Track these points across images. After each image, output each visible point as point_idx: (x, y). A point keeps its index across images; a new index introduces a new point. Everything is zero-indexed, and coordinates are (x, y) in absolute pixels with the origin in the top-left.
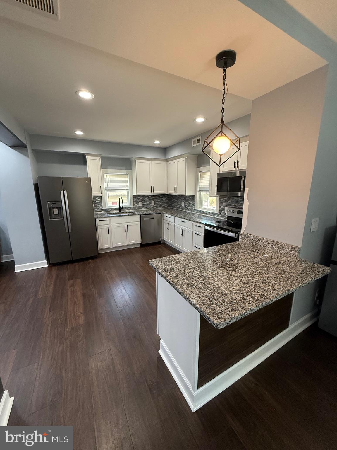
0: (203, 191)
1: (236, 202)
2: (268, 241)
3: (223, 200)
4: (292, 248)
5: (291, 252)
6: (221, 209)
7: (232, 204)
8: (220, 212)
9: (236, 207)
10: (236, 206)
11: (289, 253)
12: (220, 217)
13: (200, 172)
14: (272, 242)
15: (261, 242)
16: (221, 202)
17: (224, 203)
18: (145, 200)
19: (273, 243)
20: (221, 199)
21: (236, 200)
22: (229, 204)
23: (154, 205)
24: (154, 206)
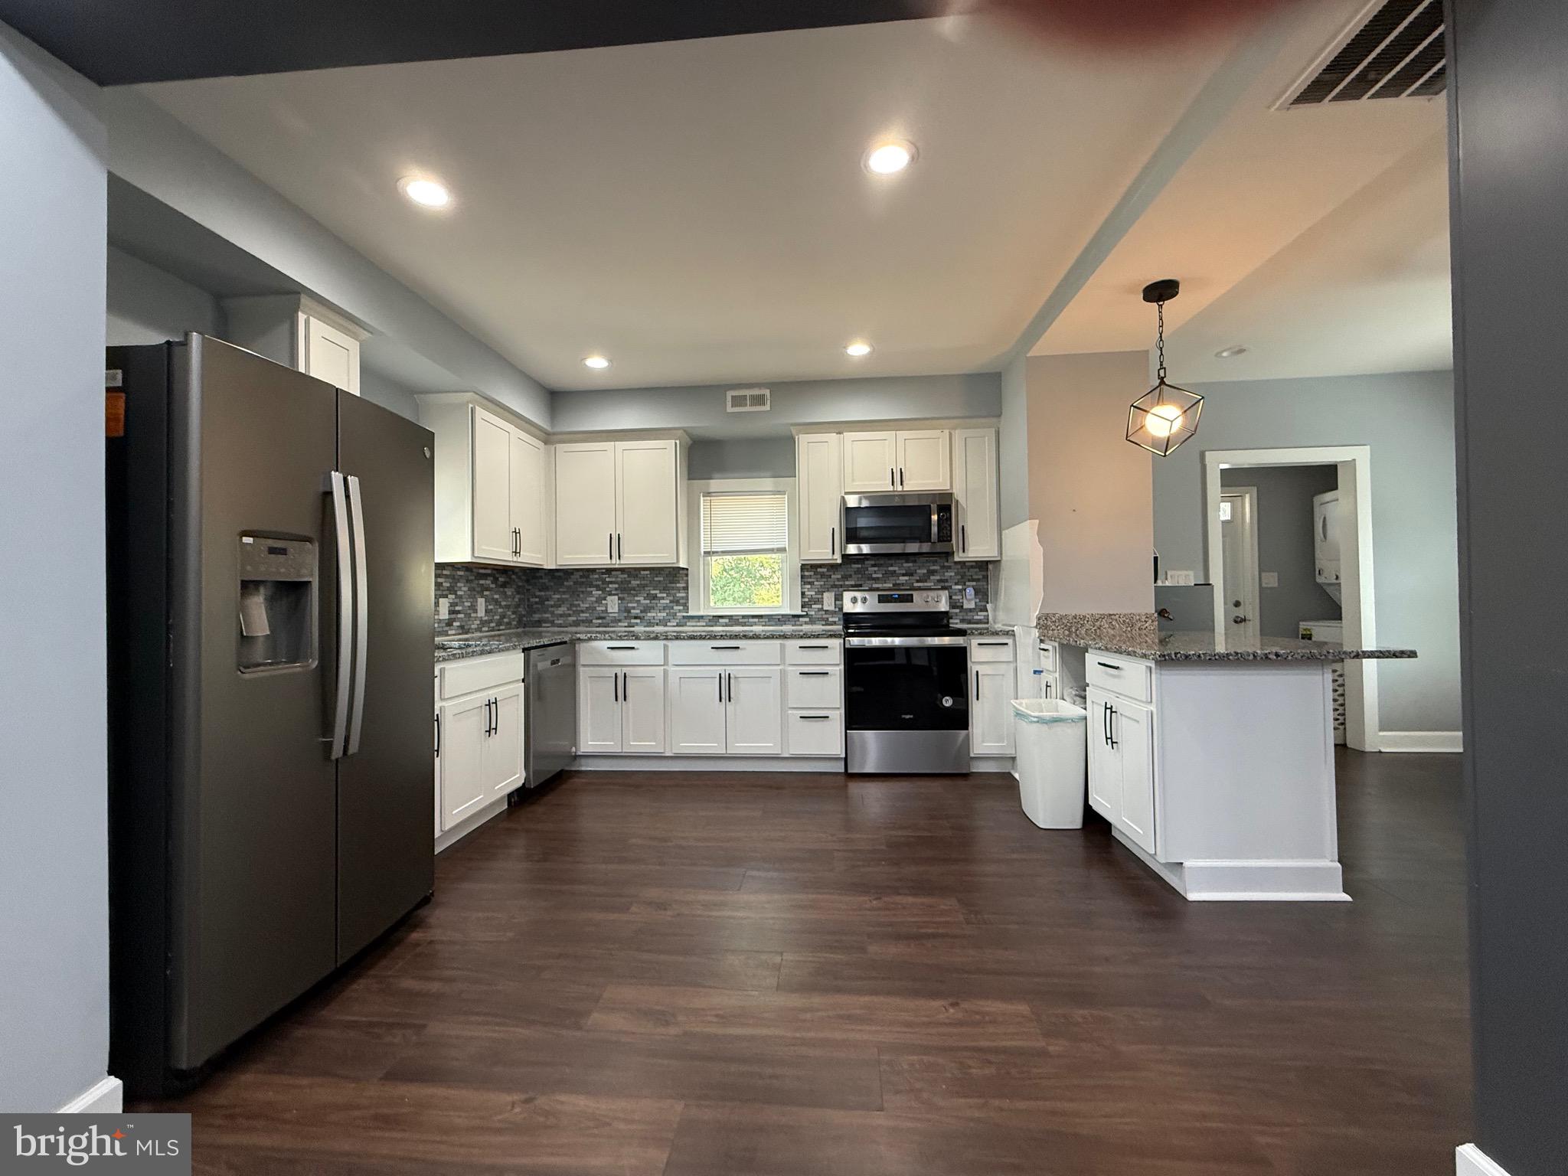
0: (723, 552)
1: (860, 576)
2: (1102, 617)
3: (812, 573)
4: (1147, 617)
5: (1147, 625)
6: (807, 600)
7: (847, 583)
8: (806, 609)
9: (860, 588)
10: (861, 586)
11: (1143, 628)
12: (806, 623)
13: (708, 494)
14: (1110, 615)
15: (1088, 621)
16: (806, 580)
17: (815, 583)
18: (459, 593)
19: (1113, 617)
20: (806, 573)
21: (858, 571)
22: (837, 583)
23: (483, 614)
24: (483, 623)
